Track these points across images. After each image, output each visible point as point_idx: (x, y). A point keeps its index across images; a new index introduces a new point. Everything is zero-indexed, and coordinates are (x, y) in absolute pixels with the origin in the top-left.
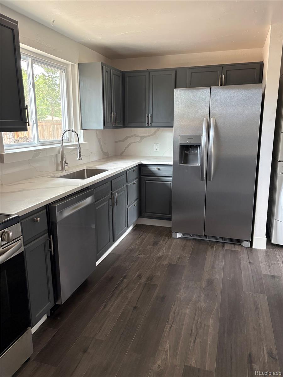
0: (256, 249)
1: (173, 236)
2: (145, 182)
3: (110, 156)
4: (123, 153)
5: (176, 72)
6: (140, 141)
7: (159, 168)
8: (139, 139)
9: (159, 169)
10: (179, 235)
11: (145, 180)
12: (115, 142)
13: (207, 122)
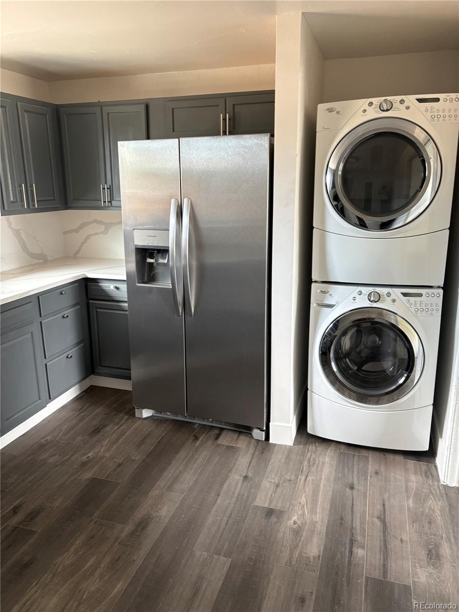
0: (275, 445)
1: (137, 415)
2: (97, 311)
3: (49, 259)
4: (77, 252)
5: (147, 107)
6: (105, 232)
7: (117, 285)
8: (102, 228)
9: (117, 288)
10: (146, 413)
11: (96, 308)
12: (64, 232)
13: (178, 206)
